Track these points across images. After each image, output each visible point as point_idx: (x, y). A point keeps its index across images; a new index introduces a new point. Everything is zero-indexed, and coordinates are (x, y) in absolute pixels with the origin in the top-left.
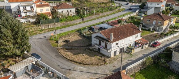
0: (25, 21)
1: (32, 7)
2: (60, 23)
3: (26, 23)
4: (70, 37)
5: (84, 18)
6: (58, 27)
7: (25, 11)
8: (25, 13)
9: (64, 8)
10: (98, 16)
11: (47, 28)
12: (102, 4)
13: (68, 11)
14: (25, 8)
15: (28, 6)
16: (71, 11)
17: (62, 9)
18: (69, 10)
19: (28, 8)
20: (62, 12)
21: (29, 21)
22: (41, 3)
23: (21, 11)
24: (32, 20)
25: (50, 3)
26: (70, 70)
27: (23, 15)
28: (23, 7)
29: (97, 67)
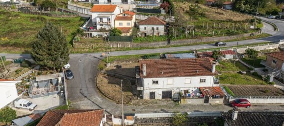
0: (97, 34)
1: (109, 19)
2: (133, 43)
3: (97, 37)
4: (129, 62)
5: (172, 42)
6: (128, 48)
7: (101, 23)
8: (101, 25)
9: (148, 24)
10: (199, 41)
11: (116, 46)
12: (226, 23)
13: (153, 29)
14: (101, 19)
15: (105, 17)
16: (157, 29)
17: (145, 24)
18: (155, 27)
19: (105, 20)
20: (145, 28)
21: (102, 35)
22: (124, 15)
23: (97, 23)
24: (105, 35)
25: (146, 15)
26: (86, 97)
27: (99, 27)
28: (100, 18)
29: (115, 104)
